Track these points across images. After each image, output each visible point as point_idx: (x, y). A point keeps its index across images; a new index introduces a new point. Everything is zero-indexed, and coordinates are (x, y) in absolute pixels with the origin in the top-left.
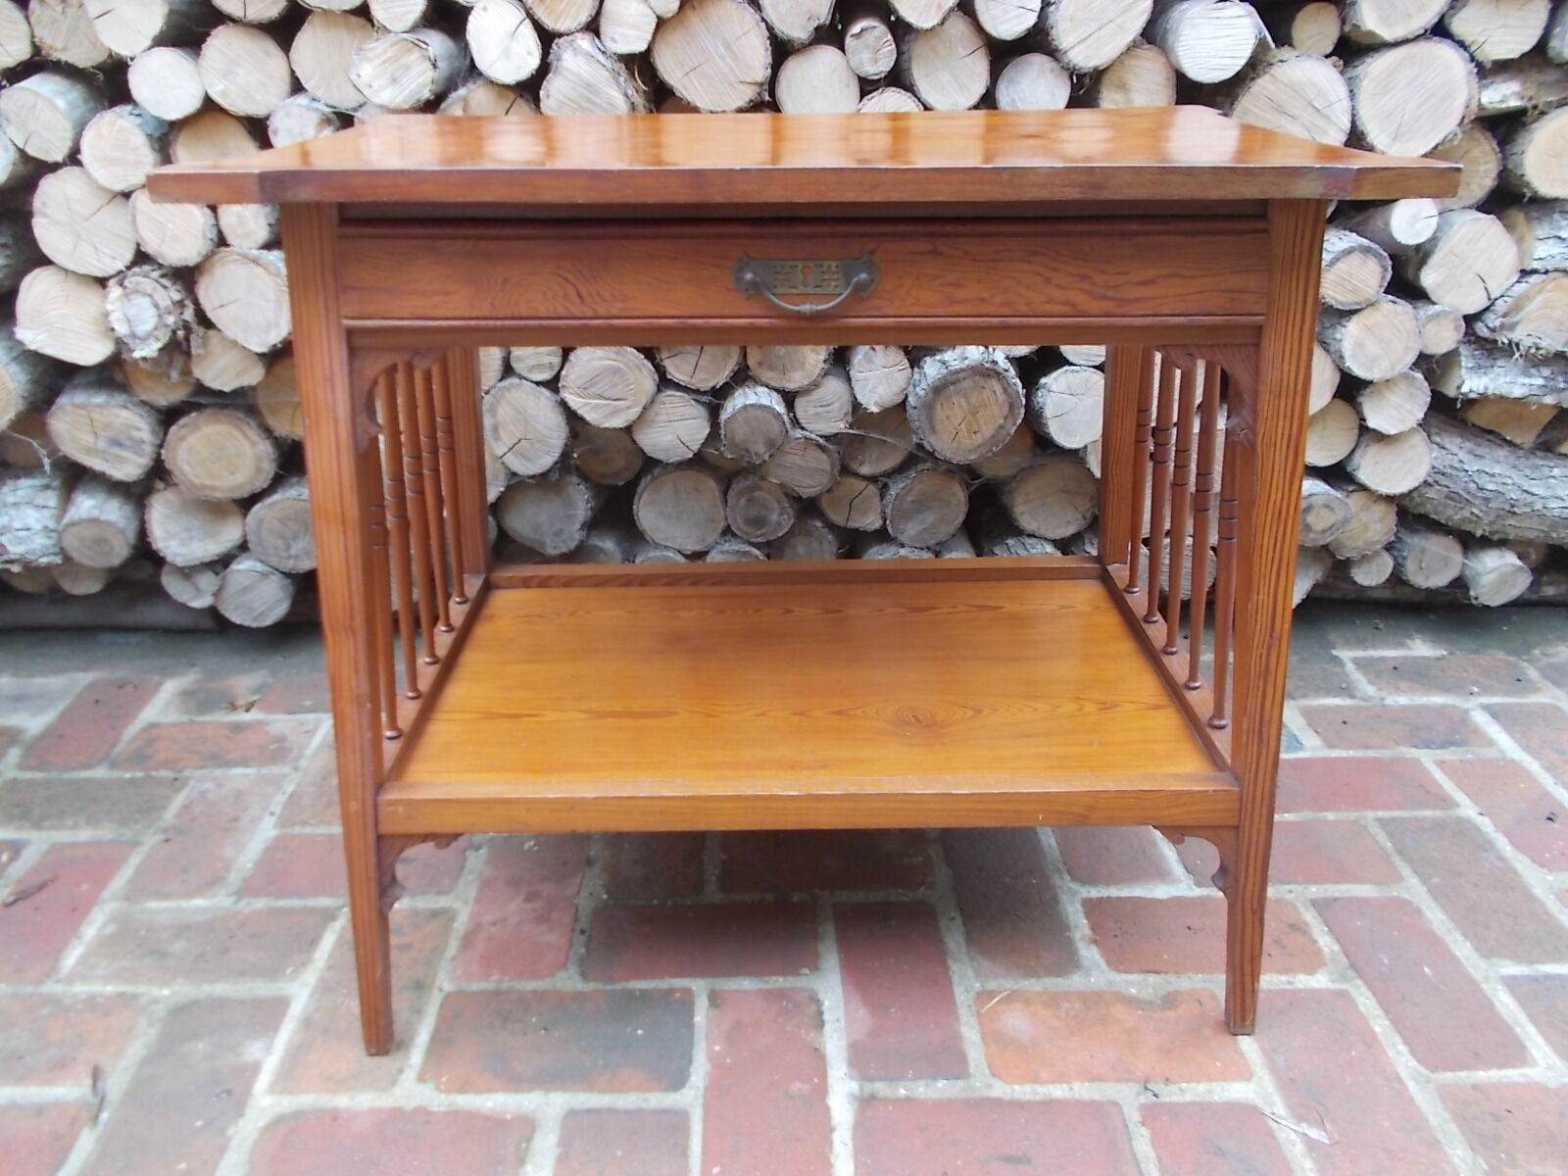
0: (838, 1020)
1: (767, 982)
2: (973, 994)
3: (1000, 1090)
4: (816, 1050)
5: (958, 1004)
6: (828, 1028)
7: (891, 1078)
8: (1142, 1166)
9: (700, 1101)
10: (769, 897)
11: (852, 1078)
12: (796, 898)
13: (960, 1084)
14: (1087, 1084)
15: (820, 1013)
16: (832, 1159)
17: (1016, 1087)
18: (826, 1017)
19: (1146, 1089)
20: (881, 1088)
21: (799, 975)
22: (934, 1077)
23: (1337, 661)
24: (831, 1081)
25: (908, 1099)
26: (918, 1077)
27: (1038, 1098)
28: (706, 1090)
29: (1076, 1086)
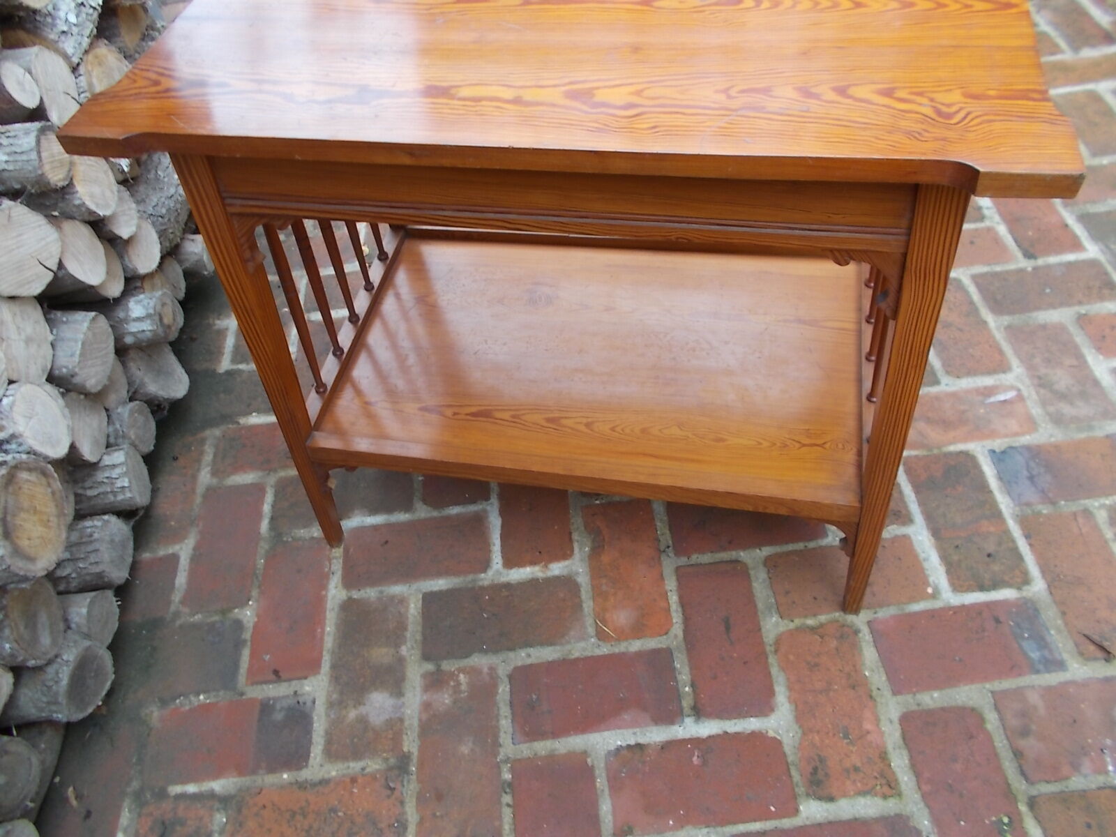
0: (635, 734)
1: (603, 791)
2: (600, 643)
3: (677, 629)
4: (662, 748)
5: (610, 653)
6: (642, 740)
7: (678, 696)
8: (717, 560)
9: (719, 829)
10: (507, 799)
11: (683, 721)
12: (507, 776)
13: (676, 654)
14: (666, 582)
15: (629, 747)
16: (749, 732)
17: (674, 621)
18: (632, 742)
19: (664, 551)
20: (687, 703)
21: (593, 766)
22: (674, 669)
23: (229, 373)
24: (687, 736)
25: (693, 685)
26: (675, 679)
27: (680, 609)
28: (708, 826)
29: (668, 588)
